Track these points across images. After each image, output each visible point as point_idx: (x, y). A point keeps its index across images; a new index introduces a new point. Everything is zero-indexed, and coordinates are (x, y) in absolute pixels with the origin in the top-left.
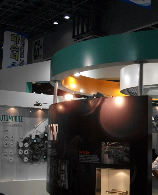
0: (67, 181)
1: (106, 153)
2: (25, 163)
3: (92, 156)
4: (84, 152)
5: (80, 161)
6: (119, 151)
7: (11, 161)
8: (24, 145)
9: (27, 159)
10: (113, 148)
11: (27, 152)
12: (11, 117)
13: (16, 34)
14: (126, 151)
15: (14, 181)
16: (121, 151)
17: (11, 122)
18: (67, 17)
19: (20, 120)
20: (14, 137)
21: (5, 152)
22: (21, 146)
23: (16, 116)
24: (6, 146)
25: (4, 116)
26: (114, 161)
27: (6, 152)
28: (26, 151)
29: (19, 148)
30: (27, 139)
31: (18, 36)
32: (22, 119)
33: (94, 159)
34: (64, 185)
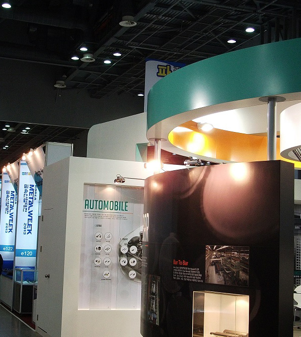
0: (158, 313)
1: (212, 265)
2: (132, 280)
3: (192, 269)
4: (181, 263)
5: (174, 278)
6: (232, 261)
7: (106, 276)
8: (129, 251)
9: (134, 274)
10: (223, 256)
11: (134, 262)
12: (108, 203)
13: (166, 64)
14: (243, 261)
15: (112, 309)
16: (235, 261)
17: (107, 211)
18: (250, 30)
19: (124, 209)
20: (111, 237)
21: (96, 261)
22: (124, 252)
23: (115, 202)
24: (98, 251)
25: (96, 201)
26: (225, 280)
27: (99, 262)
28: (132, 260)
29: (121, 254)
30: (134, 240)
31: (168, 67)
32: (126, 206)
33: (194, 274)
34: (155, 319)
